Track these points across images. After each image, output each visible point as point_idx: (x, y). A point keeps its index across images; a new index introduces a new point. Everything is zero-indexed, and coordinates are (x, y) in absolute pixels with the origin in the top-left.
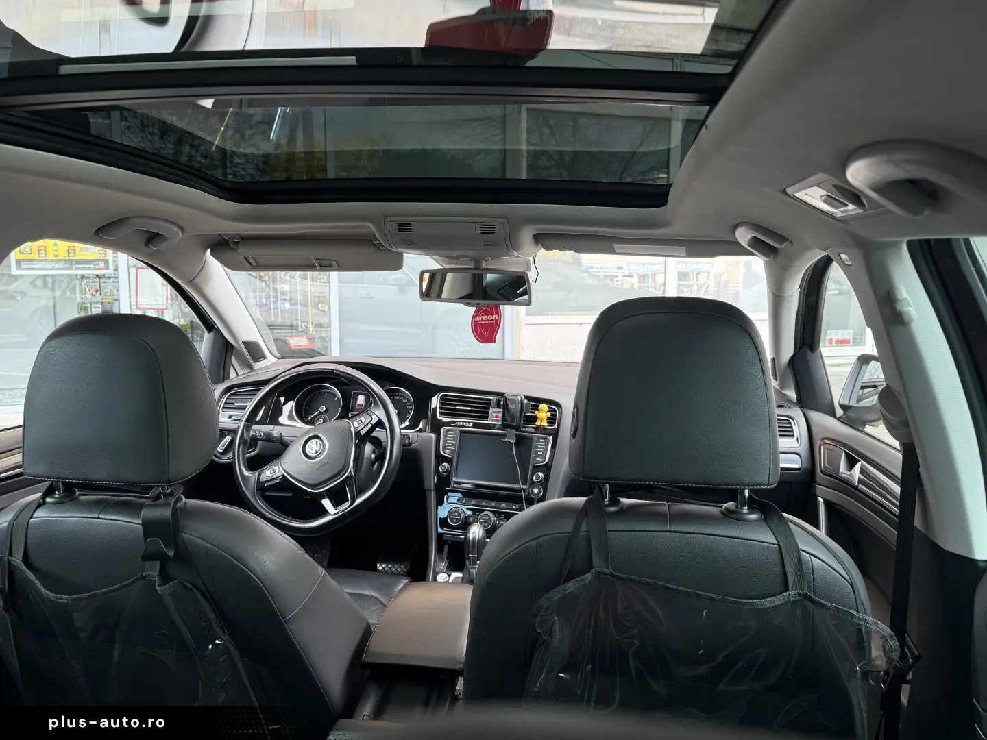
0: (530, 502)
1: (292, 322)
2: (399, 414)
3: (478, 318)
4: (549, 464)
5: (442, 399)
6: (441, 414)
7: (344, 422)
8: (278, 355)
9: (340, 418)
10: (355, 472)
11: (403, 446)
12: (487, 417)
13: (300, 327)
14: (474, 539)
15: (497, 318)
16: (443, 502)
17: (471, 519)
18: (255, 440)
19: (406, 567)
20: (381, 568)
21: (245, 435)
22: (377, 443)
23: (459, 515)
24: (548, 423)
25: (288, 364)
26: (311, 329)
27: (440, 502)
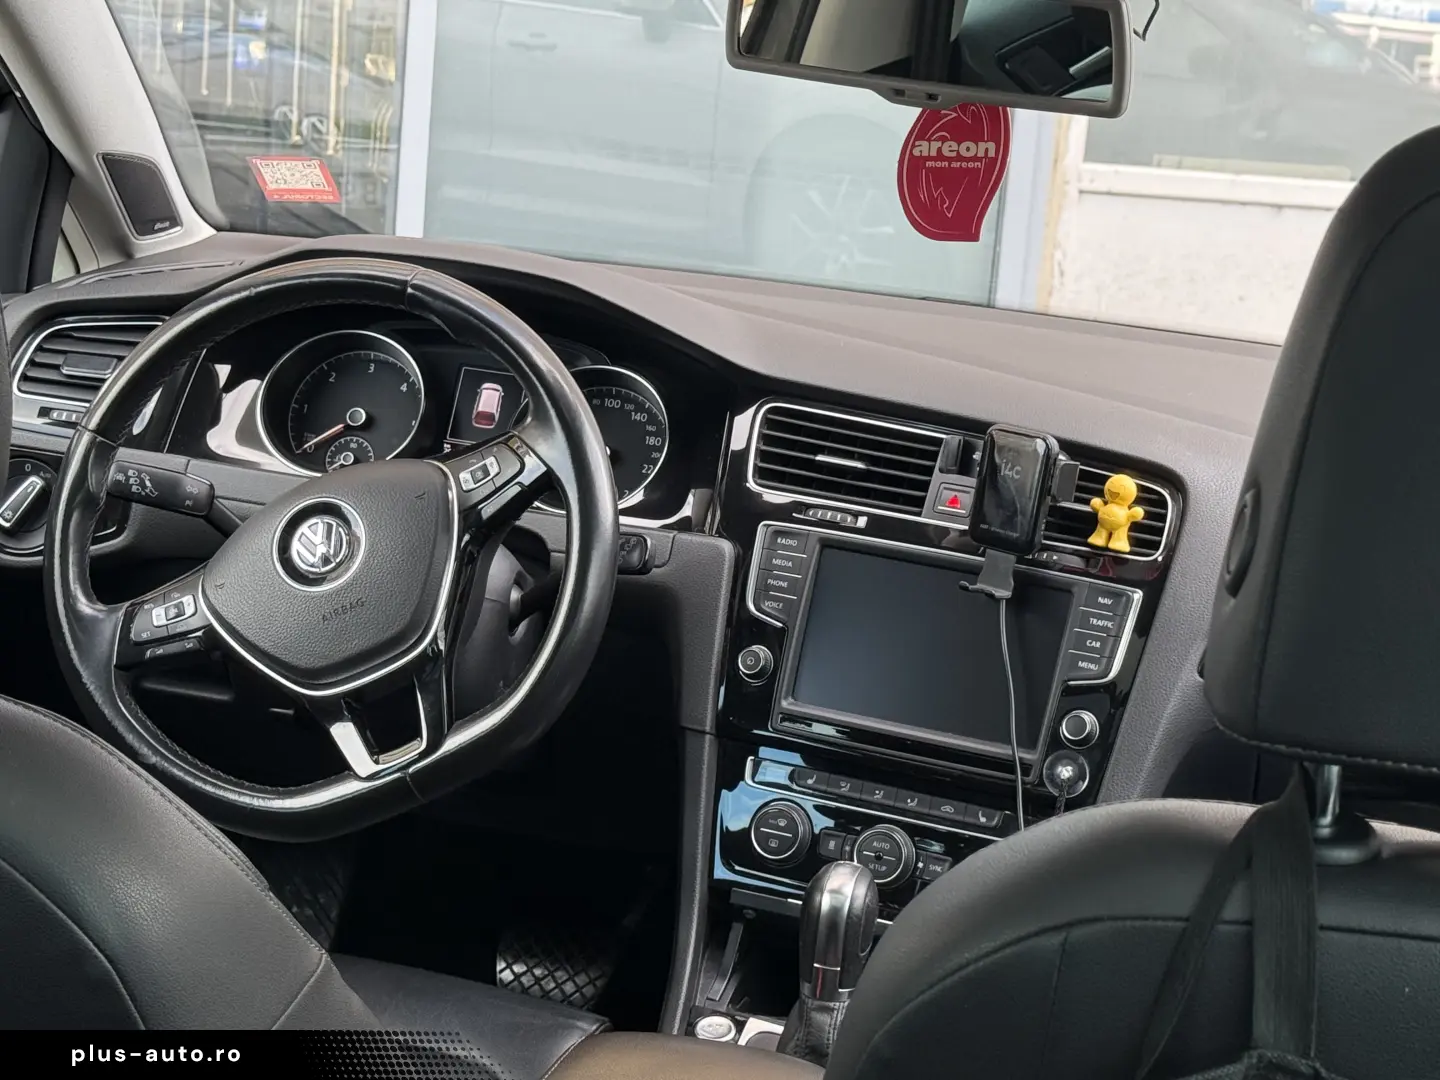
0: (1042, 806)
1: (268, 112)
2: (615, 459)
3: (923, 148)
4: (1122, 688)
5: (767, 422)
6: (761, 473)
7: (425, 470)
8: (220, 217)
9: (415, 452)
10: (451, 646)
11: (622, 571)
12: (919, 503)
13: (294, 130)
14: (835, 911)
15: (992, 154)
16: (742, 778)
17: (832, 844)
18: (121, 497)
19: (591, 982)
20: (507, 976)
21: (92, 480)
22: (532, 551)
23: (792, 826)
24: (1134, 542)
25: (249, 250)
26: (332, 140)
27: (729, 777)
